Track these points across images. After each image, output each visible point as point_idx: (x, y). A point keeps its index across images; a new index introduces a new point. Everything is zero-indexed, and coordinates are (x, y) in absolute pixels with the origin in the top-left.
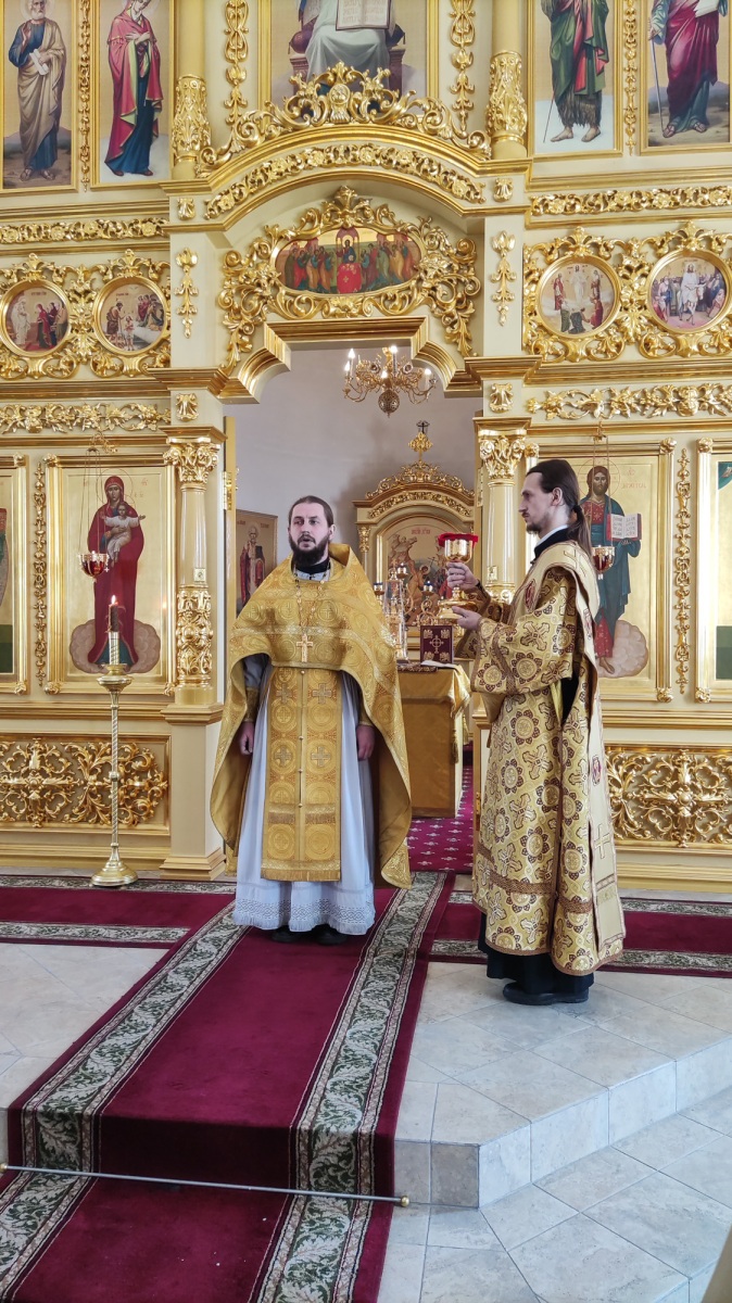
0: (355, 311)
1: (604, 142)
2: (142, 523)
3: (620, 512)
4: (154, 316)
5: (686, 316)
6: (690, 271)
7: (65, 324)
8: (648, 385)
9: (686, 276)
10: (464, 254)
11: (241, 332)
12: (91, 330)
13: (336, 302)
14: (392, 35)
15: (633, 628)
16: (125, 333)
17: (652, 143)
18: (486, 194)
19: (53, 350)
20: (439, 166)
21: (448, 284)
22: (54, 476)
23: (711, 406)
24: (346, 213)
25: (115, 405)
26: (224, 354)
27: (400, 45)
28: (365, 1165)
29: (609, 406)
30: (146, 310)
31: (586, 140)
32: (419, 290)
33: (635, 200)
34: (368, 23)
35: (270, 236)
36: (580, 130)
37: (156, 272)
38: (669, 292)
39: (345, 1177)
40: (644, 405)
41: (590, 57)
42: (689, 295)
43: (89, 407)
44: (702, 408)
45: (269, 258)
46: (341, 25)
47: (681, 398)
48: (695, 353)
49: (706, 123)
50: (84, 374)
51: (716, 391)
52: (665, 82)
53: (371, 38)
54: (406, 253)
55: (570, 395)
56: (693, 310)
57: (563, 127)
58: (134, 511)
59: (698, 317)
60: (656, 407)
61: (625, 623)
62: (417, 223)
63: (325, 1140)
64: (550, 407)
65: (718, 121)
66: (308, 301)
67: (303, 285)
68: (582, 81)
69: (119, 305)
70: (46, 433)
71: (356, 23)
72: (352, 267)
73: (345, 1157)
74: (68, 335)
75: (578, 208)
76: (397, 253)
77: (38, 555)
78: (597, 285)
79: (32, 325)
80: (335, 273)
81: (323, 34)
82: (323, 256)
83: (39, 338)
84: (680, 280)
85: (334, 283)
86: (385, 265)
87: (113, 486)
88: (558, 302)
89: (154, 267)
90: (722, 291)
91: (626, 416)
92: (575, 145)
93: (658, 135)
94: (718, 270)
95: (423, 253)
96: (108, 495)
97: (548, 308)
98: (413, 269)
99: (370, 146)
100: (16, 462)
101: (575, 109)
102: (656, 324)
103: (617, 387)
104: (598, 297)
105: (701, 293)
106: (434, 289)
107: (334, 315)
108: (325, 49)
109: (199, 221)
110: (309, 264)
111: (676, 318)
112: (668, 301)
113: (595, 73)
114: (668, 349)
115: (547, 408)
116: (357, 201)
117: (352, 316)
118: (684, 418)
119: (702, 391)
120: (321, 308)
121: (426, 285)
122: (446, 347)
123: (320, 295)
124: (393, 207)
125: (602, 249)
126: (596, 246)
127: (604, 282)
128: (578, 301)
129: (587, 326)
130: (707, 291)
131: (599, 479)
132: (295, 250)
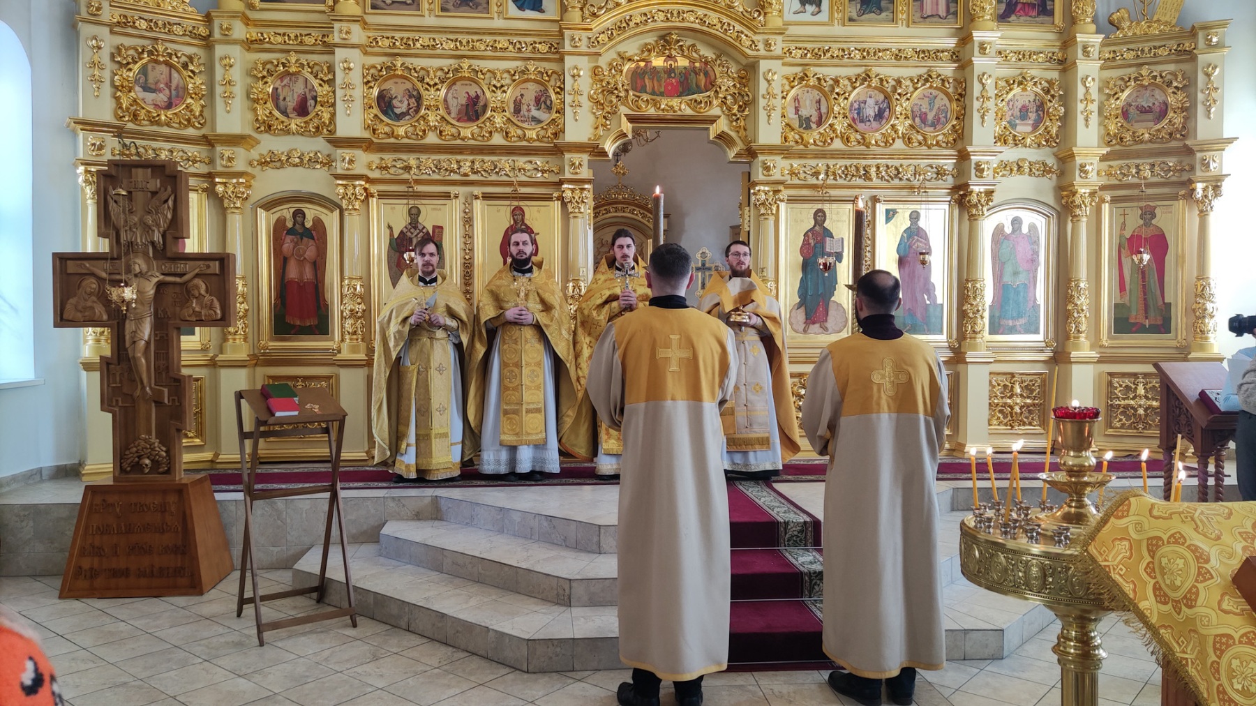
0: (677, 108)
1: (824, 16)
2: (537, 237)
3: (831, 236)
4: (545, 103)
5: (868, 123)
6: (870, 97)
7: (485, 106)
8: (848, 162)
9: (868, 100)
10: (743, 78)
11: (604, 117)
12: (504, 111)
15: (839, 305)
16: (526, 114)
17: (851, 20)
18: (761, 46)
19: (476, 123)
20: (734, 27)
21: (733, 95)
22: (478, 205)
23: (883, 176)
24: (671, 48)
25: (521, 161)
26: (592, 130)
28: (809, 534)
29: (827, 174)
30: (539, 100)
31: (813, 14)
32: (717, 98)
33: (841, 53)
35: (622, 58)
36: (810, 8)
37: (548, 76)
38: (859, 109)
39: (801, 541)
40: (846, 175)
42: (870, 111)
43: (505, 162)
44: (878, 177)
45: (622, 71)
47: (866, 171)
48: (873, 145)
49: (881, 10)
50: (498, 140)
51: (885, 168)
54: (706, 74)
55: (805, 167)
56: (872, 120)
57: (800, 5)
58: (531, 229)
59: (875, 124)
60: (853, 176)
61: (834, 302)
62: (714, 57)
63: (792, 525)
64: (794, 173)
65: (887, 9)
66: (647, 100)
67: (643, 90)
69: (522, 95)
70: (473, 177)
72: (674, 81)
73: (801, 531)
74: (489, 114)
75: (809, 55)
76: (702, 74)
77: (467, 257)
78: (819, 102)
79: (462, 105)
80: (663, 84)
82: (655, 71)
83: (467, 114)
84: (865, 102)
85: (662, 90)
86: (694, 81)
87: (518, 213)
88: (797, 110)
89: (547, 73)
90: (888, 110)
91: (836, 180)
92: (806, 17)
93: (854, 15)
94: (886, 98)
95: (718, 75)
96: (514, 219)
97: (791, 113)
98: (711, 84)
99: (693, 11)
100: (452, 196)
102: (852, 127)
103: (831, 162)
104: (820, 109)
105: (876, 110)
106: (725, 98)
107: (663, 110)
109: (584, 49)
110: (647, 76)
111: (863, 124)
112: (858, 114)
114: (859, 142)
115: (793, 173)
116: (678, 41)
117: (674, 111)
118: (868, 183)
119: (878, 168)
120: (655, 106)
121: (720, 95)
122: (733, 134)
123: (654, 97)
124: (699, 46)
125: (823, 81)
126: (819, 79)
127: (823, 100)
128: (808, 110)
129: (814, 126)
130: (880, 109)
131: (820, 216)
132: (638, 67)
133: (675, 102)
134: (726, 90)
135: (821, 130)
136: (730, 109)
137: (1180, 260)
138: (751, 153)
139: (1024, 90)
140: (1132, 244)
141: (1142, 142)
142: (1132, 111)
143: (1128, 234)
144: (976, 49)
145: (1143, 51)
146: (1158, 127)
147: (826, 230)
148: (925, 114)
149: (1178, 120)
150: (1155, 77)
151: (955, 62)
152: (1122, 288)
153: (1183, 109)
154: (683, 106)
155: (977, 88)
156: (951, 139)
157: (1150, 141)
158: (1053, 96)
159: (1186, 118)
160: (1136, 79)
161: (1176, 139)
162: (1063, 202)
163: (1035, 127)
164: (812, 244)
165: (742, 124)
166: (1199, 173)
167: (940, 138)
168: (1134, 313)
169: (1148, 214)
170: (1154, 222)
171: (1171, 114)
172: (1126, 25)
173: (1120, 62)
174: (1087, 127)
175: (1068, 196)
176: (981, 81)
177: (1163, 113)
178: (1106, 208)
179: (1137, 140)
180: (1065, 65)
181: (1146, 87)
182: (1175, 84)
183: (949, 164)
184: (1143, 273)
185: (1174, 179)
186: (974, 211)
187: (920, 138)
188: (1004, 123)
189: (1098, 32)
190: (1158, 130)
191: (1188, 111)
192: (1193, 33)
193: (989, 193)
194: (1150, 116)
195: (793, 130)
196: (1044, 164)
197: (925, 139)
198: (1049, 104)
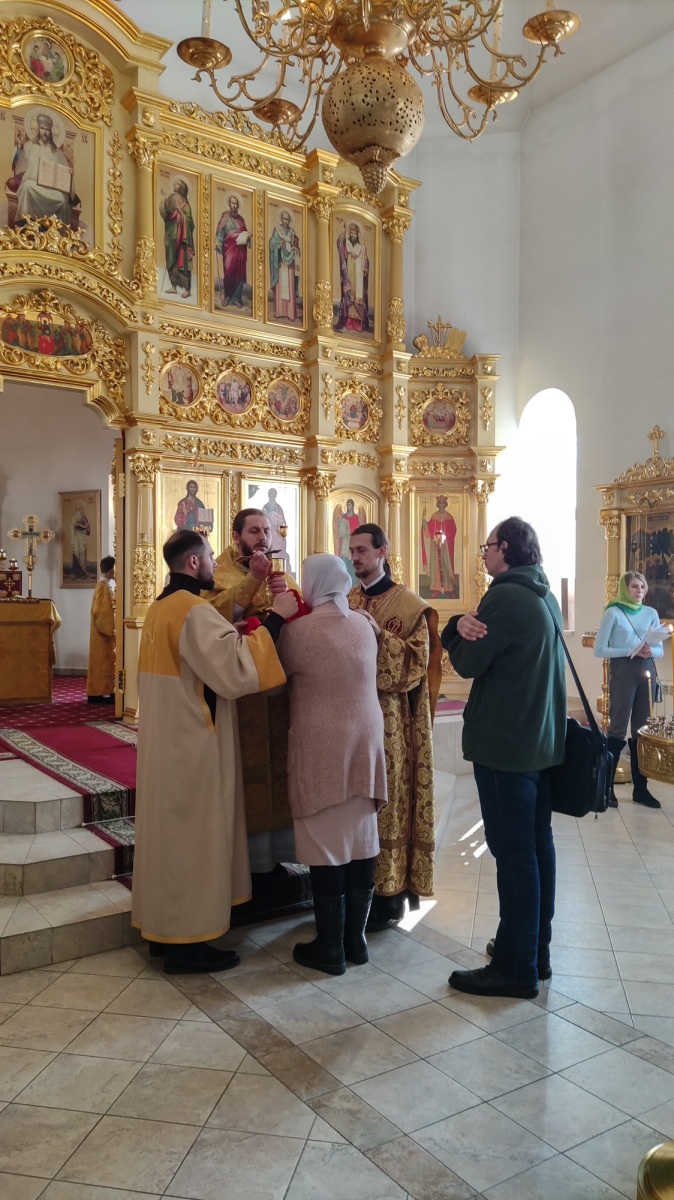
0: (53, 367)
3: (203, 507)
5: (233, 405)
6: (234, 381)
8: (217, 439)
9: (233, 383)
10: (119, 346)
13: (39, 359)
14: (73, 200)
17: (217, 308)
18: (139, 318)
20: (113, 295)
21: (110, 362)
23: (247, 455)
24: (46, 305)
27: (77, 208)
29: (199, 448)
31: (183, 296)
32: (94, 361)
33: (209, 338)
34: (58, 187)
36: (181, 290)
38: (225, 390)
40: (216, 450)
41: (185, 250)
42: (235, 394)
44: (243, 455)
46: (40, 182)
47: (233, 448)
48: (238, 425)
49: (242, 304)
51: (249, 447)
52: (222, 276)
53: (59, 197)
54: (82, 337)
55: (178, 439)
56: (236, 402)
57: (171, 286)
59: (238, 406)
60: (221, 452)
62: (90, 321)
65: (247, 304)
66: (21, 355)
67: (15, 342)
68: (181, 263)
71: (50, 185)
72: (48, 338)
76: (77, 336)
78: (190, 379)
80: (37, 340)
81: (28, 184)
82: (28, 326)
84: (230, 385)
85: (36, 346)
86: (70, 342)
88: (170, 384)
90: (249, 395)
91: (207, 454)
93: (220, 305)
94: (247, 383)
95: (94, 340)
97: (165, 387)
98: (87, 347)
99: (71, 271)
101: (177, 277)
103: (202, 437)
104: (191, 386)
105: (240, 394)
106: (102, 363)
107: (38, 366)
108: (30, 195)
110: (19, 329)
111: (229, 405)
112: (224, 395)
113: (187, 260)
114: (226, 422)
115: (168, 444)
116: (53, 299)
117: (50, 369)
118: (234, 460)
119: (243, 447)
120: (28, 361)
121: (98, 360)
122: (111, 400)
123: (28, 352)
124: (75, 307)
125: (194, 361)
126: (190, 358)
127: (194, 378)
128: (180, 386)
129: (186, 401)
130: (242, 393)
131: (192, 487)
132: (9, 318)
133: (51, 360)
134: (104, 356)
135: (193, 406)
136: (106, 375)
137: (465, 540)
138: (131, 421)
139: (354, 392)
140: (431, 527)
141: (437, 445)
142: (431, 419)
143: (428, 519)
144: (320, 352)
145: (438, 371)
146: (449, 433)
147: (198, 501)
148: (279, 402)
149: (463, 430)
150: (446, 394)
151: (301, 360)
152: (424, 561)
153: (467, 421)
154: (59, 366)
155: (321, 385)
156: (300, 428)
157: (444, 444)
158: (374, 400)
159: (468, 429)
160: (433, 394)
161: (461, 444)
162: (383, 489)
163: (362, 424)
164: (186, 513)
165: (120, 391)
166: (479, 472)
167: (291, 425)
168: (433, 583)
169: (442, 503)
170: (446, 509)
171: (458, 424)
172: (425, 348)
173: (422, 379)
174: (400, 428)
175: (386, 485)
176: (324, 379)
177: (452, 424)
178: (412, 496)
179: (434, 444)
180: (382, 374)
181: (440, 400)
182: (461, 401)
183: (298, 448)
184: (439, 550)
185: (460, 476)
186: (321, 493)
187: (276, 423)
188: (340, 419)
189: (406, 351)
190: (449, 436)
191: (471, 423)
192: (473, 362)
193: (332, 478)
194: (443, 424)
195: (167, 402)
196: (368, 457)
197: (280, 425)
198: (372, 407)
